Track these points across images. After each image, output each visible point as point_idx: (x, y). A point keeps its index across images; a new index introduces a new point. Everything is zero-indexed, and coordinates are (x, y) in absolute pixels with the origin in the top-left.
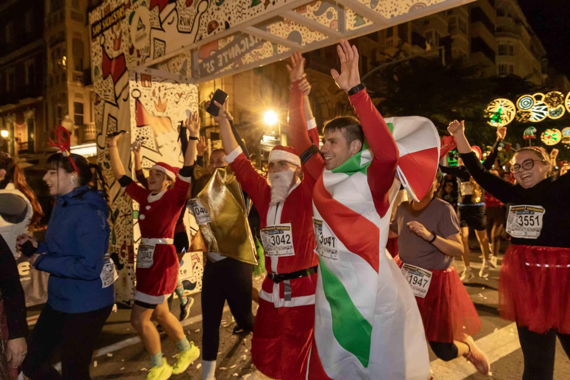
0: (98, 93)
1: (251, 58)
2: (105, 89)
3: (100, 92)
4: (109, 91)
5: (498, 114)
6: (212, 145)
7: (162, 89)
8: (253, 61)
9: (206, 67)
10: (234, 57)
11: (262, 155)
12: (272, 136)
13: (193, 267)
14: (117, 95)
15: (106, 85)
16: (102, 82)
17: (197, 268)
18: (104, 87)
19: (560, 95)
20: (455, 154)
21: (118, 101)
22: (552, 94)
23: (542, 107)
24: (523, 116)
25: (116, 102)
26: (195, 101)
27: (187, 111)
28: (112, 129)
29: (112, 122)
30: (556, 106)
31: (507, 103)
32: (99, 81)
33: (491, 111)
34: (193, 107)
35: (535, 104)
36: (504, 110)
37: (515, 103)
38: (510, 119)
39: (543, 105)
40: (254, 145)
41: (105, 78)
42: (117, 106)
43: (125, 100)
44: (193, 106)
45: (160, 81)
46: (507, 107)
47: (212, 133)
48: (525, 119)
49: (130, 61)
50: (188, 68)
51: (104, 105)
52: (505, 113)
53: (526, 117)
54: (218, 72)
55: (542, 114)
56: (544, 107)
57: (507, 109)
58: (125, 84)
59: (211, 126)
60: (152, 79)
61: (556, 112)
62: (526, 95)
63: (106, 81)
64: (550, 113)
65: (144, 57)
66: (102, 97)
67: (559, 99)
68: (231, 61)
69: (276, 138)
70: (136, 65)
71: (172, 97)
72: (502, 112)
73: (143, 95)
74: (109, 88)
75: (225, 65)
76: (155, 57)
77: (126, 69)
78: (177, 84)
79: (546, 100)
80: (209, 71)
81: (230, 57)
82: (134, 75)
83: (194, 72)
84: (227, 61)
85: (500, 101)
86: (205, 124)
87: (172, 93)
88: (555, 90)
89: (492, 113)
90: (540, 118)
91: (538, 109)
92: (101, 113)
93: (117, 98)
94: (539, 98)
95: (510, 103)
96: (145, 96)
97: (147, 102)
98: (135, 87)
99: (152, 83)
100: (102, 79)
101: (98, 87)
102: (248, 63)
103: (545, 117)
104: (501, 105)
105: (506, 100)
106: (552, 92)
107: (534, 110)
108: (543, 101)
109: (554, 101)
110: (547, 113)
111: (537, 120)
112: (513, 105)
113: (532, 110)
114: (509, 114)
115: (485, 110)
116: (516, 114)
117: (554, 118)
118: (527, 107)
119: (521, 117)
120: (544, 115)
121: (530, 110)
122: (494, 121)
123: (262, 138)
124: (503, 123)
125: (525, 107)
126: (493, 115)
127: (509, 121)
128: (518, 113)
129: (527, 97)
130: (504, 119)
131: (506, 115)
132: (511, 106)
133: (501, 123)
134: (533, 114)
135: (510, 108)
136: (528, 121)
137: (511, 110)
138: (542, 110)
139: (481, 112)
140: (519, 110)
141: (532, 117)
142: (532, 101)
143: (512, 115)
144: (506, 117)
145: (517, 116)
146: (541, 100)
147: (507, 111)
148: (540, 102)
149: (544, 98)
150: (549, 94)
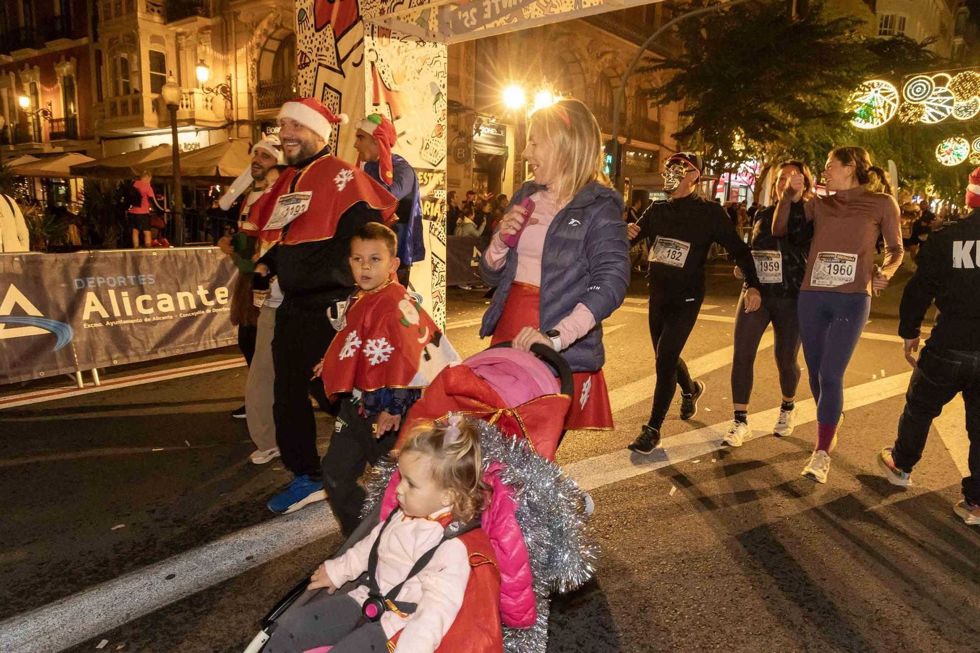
0: (306, 51)
1: (538, 8)
2: (318, 45)
3: (310, 50)
4: (327, 50)
5: (870, 106)
7: (402, 50)
8: (541, 15)
9: (463, 19)
10: (510, 6)
11: (474, 159)
12: (492, 127)
13: (434, 308)
14: (342, 57)
15: (319, 40)
16: (313, 35)
17: (438, 310)
18: (316, 43)
19: (977, 79)
21: (343, 66)
22: (965, 76)
23: (945, 98)
24: (911, 113)
25: (340, 67)
26: (442, 69)
27: (433, 85)
28: (330, 106)
29: (332, 96)
30: (968, 98)
31: (886, 88)
32: (309, 33)
34: (440, 78)
35: (933, 93)
36: (880, 100)
37: (899, 90)
38: (888, 117)
39: (947, 94)
40: (464, 140)
41: (318, 30)
42: (342, 72)
43: (356, 65)
44: (440, 76)
45: (401, 36)
46: (885, 94)
48: (912, 119)
49: (368, 7)
50: (431, 17)
51: (316, 70)
52: (881, 105)
53: (915, 114)
54: (483, 28)
55: (943, 110)
56: (948, 98)
57: (884, 98)
58: (357, 41)
60: (392, 35)
61: (966, 108)
62: (920, 76)
63: (321, 33)
64: (957, 109)
65: (394, 4)
66: (312, 57)
67: (976, 85)
68: (504, 12)
69: (499, 130)
70: (378, 14)
71: (413, 63)
72: (875, 104)
73: (380, 58)
74: (326, 44)
75: (495, 17)
76: (412, 5)
77: (361, 18)
78: (421, 43)
79: (954, 85)
80: (468, 25)
81: (505, 6)
82: (370, 27)
83: (443, 25)
84: (498, 11)
85: (875, 85)
87: (413, 57)
88: (971, 70)
89: (860, 104)
90: (939, 117)
91: (937, 101)
92: (312, 81)
93: (340, 62)
94: (941, 82)
95: (892, 88)
96: (382, 61)
97: (383, 69)
98: (371, 47)
99: (391, 40)
100: (313, 30)
101: (305, 41)
102: (533, 17)
103: (946, 116)
104: (876, 92)
105: (885, 83)
106: (965, 73)
107: (931, 103)
108: (949, 88)
109: (966, 89)
110: (951, 110)
111: (933, 120)
112: (896, 92)
113: (928, 103)
114: (887, 107)
115: (848, 100)
116: (899, 108)
117: (962, 119)
118: (919, 97)
119: (907, 115)
120: (946, 113)
121: (924, 103)
122: (860, 119)
123: (478, 131)
124: (875, 123)
125: (915, 97)
126: (860, 109)
127: (886, 121)
128: (903, 107)
129: (922, 78)
130: (878, 116)
131: (882, 109)
132: (892, 95)
133: (873, 123)
134: (928, 109)
135: (891, 97)
136: (918, 121)
137: (892, 101)
138: (944, 104)
139: (840, 103)
140: (906, 101)
141: (925, 115)
142: (929, 86)
143: (892, 110)
144: (882, 112)
145: (900, 112)
146: (944, 86)
147: (885, 102)
148: (943, 89)
149: (951, 82)
150: (960, 75)
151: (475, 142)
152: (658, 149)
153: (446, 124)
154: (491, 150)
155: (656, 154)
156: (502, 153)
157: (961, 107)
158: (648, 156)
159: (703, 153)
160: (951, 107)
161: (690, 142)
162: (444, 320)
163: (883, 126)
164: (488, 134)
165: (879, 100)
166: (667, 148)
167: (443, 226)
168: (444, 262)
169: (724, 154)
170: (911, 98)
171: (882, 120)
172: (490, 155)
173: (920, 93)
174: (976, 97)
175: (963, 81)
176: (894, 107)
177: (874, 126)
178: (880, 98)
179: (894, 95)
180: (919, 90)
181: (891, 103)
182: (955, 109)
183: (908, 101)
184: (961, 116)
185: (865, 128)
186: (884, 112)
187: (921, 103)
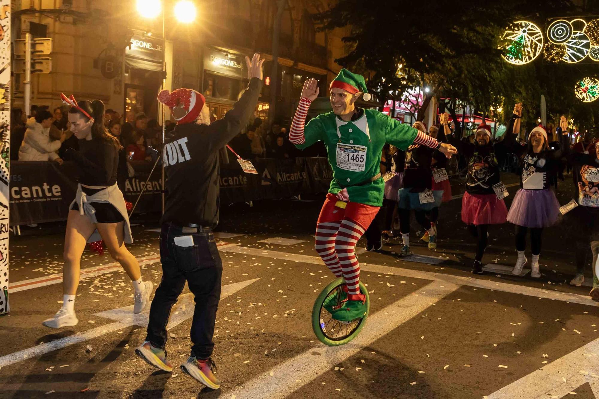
5: (518, 44)
6: (33, 46)
11: (127, 75)
12: (147, 41)
20: (449, 103)
23: (582, 41)
24: (554, 52)
31: (533, 28)
33: (508, 38)
35: (572, 36)
37: (544, 31)
38: (535, 55)
39: (584, 38)
40: (113, 53)
46: (531, 34)
47: (32, 24)
48: (555, 58)
52: (529, 45)
53: (557, 54)
55: (581, 52)
56: (586, 42)
57: (531, 38)
59: (31, 11)
62: (561, 20)
64: (593, 51)
69: (154, 46)
72: (523, 42)
79: (589, 29)
85: (523, 25)
86: (20, 5)
89: (511, 41)
90: (578, 58)
91: (575, 43)
94: (578, 26)
95: (538, 30)
103: (584, 58)
104: (524, 31)
105: (532, 24)
106: (598, 20)
107: (570, 45)
108: (585, 32)
110: (587, 52)
111: (573, 60)
112: (541, 33)
114: (534, 46)
115: (500, 37)
116: (544, 47)
117: (597, 61)
118: (561, 39)
119: (551, 54)
120: (584, 55)
121: (565, 44)
122: (511, 56)
123: (129, 44)
124: (524, 61)
125: (558, 39)
126: (511, 46)
127: (533, 59)
128: (547, 46)
129: (562, 22)
130: (527, 54)
131: (529, 48)
132: (537, 35)
133: (522, 60)
134: (568, 50)
135: (537, 37)
136: (560, 60)
137: (537, 41)
138: (581, 47)
139: (493, 40)
140: (549, 41)
141: (566, 55)
142: (569, 30)
143: (538, 49)
144: (530, 50)
145: (545, 51)
146: (581, 30)
147: (532, 41)
148: (580, 33)
149: (587, 27)
150: (594, 22)
151: (128, 56)
152: (325, 73)
153: (9, 24)
154: (148, 66)
155: (324, 79)
156: (159, 69)
157: (596, 50)
160: (587, 50)
162: (7, 284)
163: (530, 63)
164: (143, 48)
165: (527, 39)
167: (5, 158)
168: (5, 207)
169: (387, 82)
170: (554, 39)
171: (530, 58)
172: (147, 71)
173: (562, 35)
175: (596, 27)
176: (540, 46)
177: (523, 63)
178: (528, 37)
179: (540, 36)
180: (560, 32)
181: (537, 42)
182: (591, 52)
183: (551, 41)
184: (596, 59)
185: (516, 64)
186: (532, 50)
187: (562, 44)
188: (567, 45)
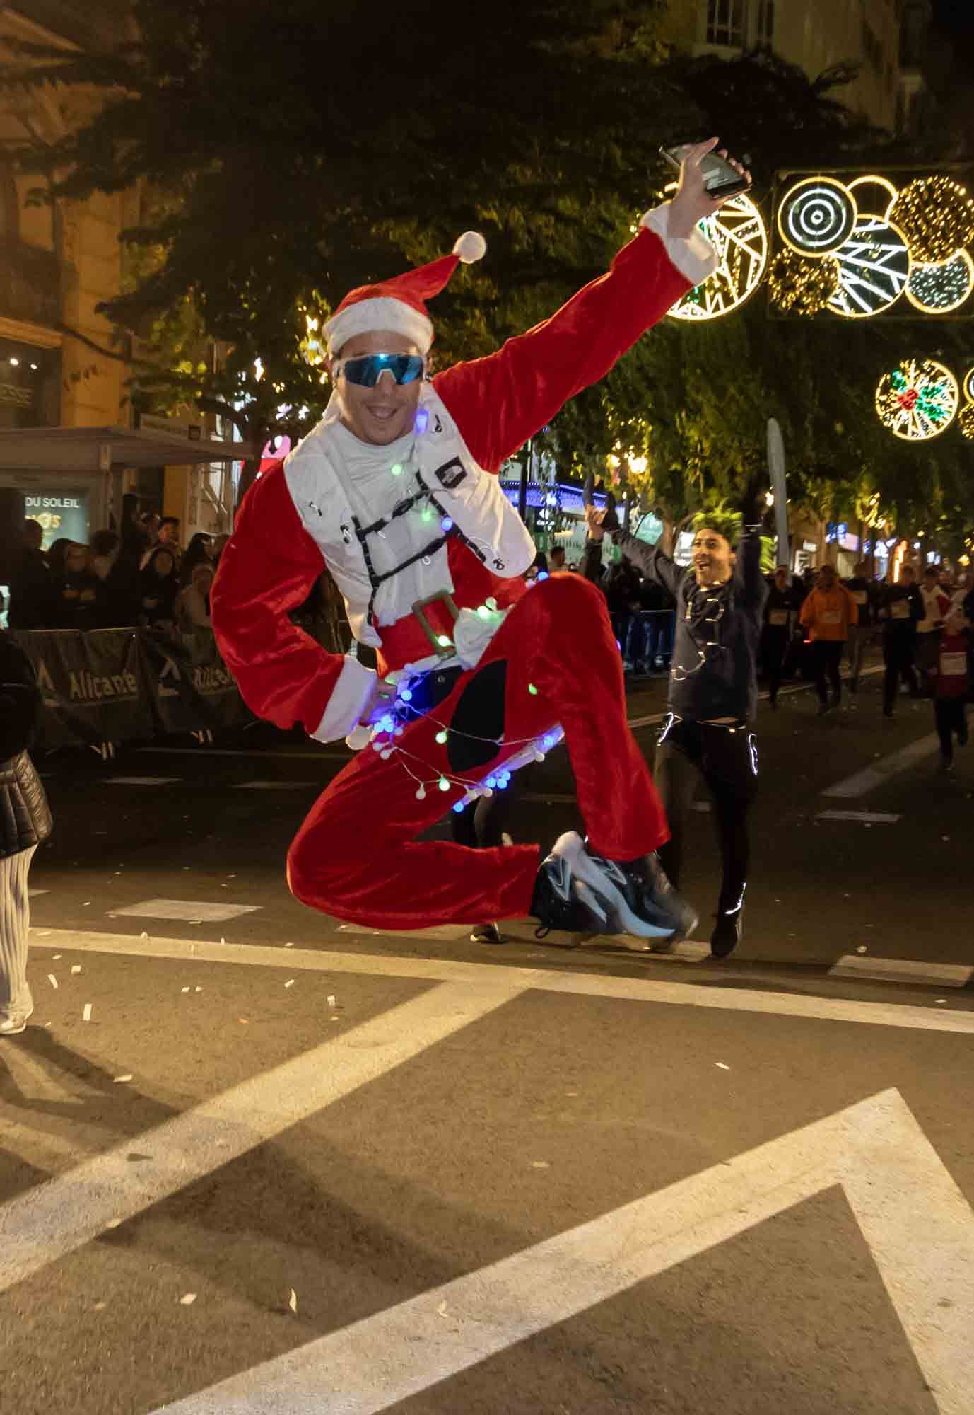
19: (961, 201)
22: (930, 189)
23: (884, 247)
24: (801, 282)
30: (944, 255)
35: (856, 230)
37: (767, 211)
38: (742, 290)
39: (888, 237)
46: (731, 223)
48: (806, 300)
52: (722, 251)
53: (810, 287)
55: (884, 282)
56: (895, 249)
57: (730, 234)
61: (941, 282)
62: (819, 179)
64: (918, 283)
67: (958, 218)
79: (905, 213)
88: (942, 175)
90: (875, 301)
91: (864, 255)
94: (872, 200)
95: (749, 208)
103: (892, 301)
106: (930, 180)
107: (849, 258)
108: (892, 219)
109: (936, 229)
110: (901, 283)
111: (859, 309)
112: (758, 219)
113: (843, 257)
114: (738, 261)
116: (768, 265)
117: (930, 310)
118: (821, 238)
119: (792, 287)
120: (891, 291)
121: (833, 254)
124: (710, 307)
125: (811, 238)
127: (738, 302)
128: (780, 262)
129: (824, 185)
130: (717, 284)
131: (725, 264)
132: (749, 224)
133: (702, 304)
134: (844, 276)
135: (747, 231)
136: (820, 309)
137: (750, 243)
138: (884, 265)
139: (611, 236)
140: (787, 247)
141: (837, 291)
142: (844, 211)
143: (751, 271)
144: (726, 274)
145: (772, 278)
146: (881, 212)
147: (732, 245)
148: (878, 223)
149: (897, 205)
150: (918, 187)
152: (58, 342)
155: (51, 360)
157: (926, 275)
158: (25, 364)
159: (203, 367)
160: (902, 276)
161: (157, 326)
163: (728, 314)
166: (86, 341)
169: (270, 376)
170: (799, 238)
171: (728, 300)
173: (821, 226)
174: (961, 252)
175: (926, 204)
176: (758, 262)
177: (707, 315)
178: (719, 232)
179: (755, 227)
180: (817, 217)
181: (748, 249)
182: (912, 283)
183: (791, 246)
184: (928, 304)
185: (684, 317)
186: (732, 275)
187: (825, 255)
188: (840, 261)
